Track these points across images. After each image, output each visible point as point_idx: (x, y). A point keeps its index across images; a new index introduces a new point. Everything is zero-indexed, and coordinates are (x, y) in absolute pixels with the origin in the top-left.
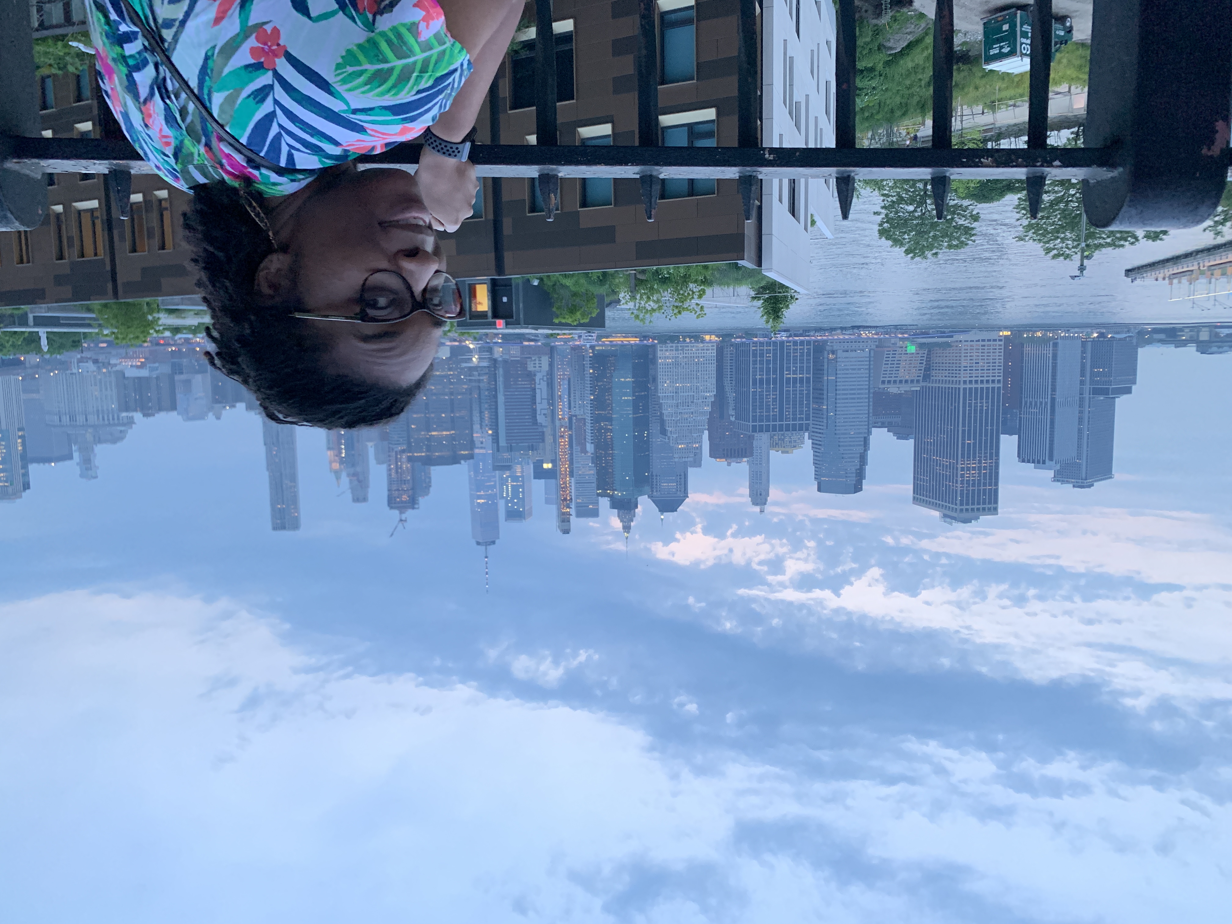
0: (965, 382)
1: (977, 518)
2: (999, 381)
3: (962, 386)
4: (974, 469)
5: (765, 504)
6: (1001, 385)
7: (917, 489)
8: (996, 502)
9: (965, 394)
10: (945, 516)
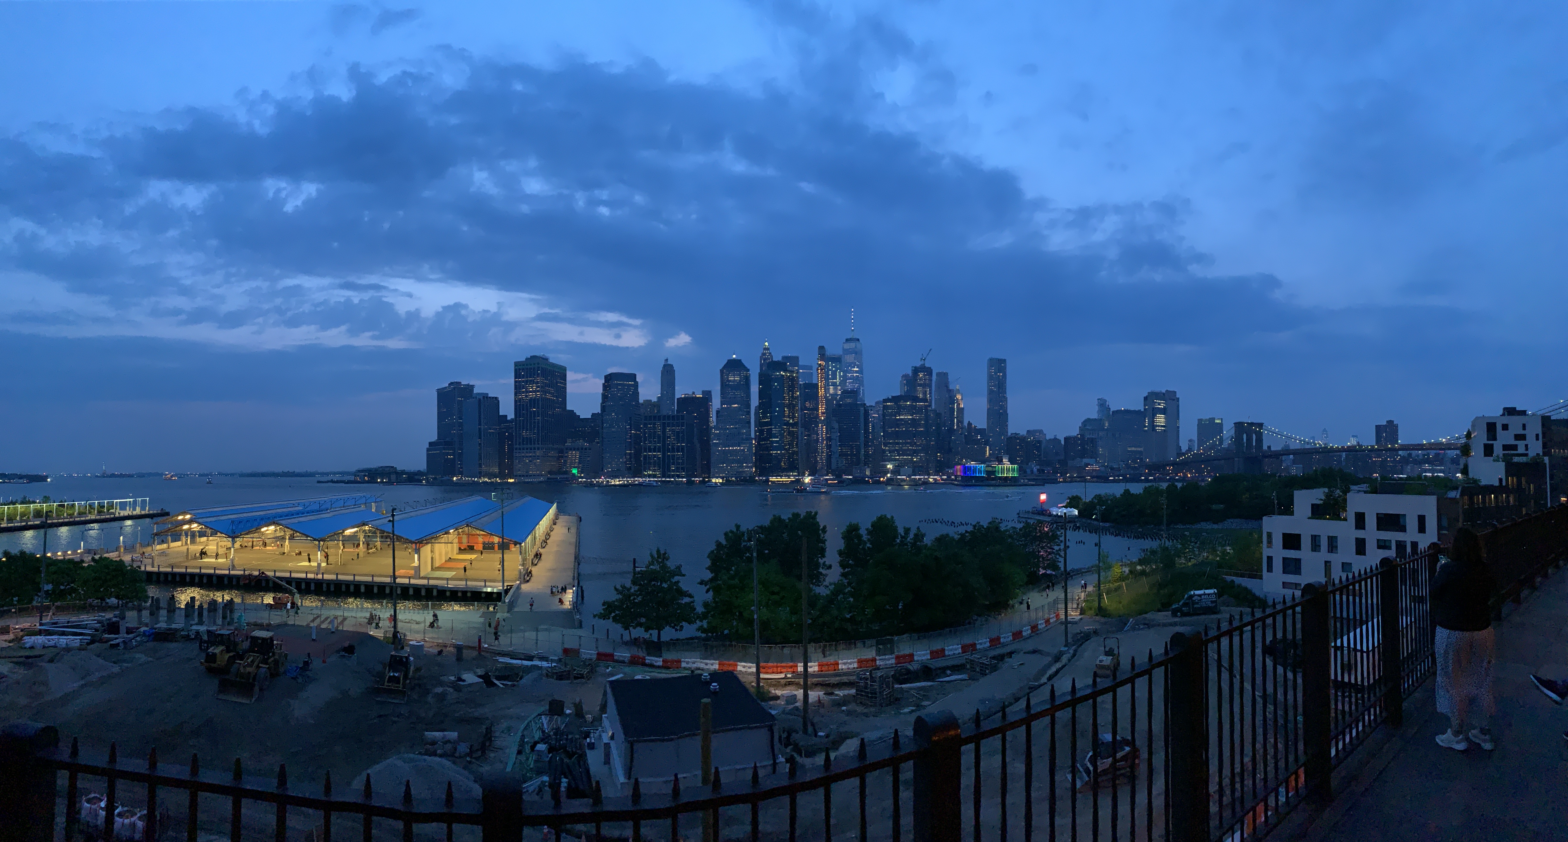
0: (538, 449)
1: (527, 359)
2: (516, 449)
3: (540, 446)
4: (531, 392)
5: (664, 365)
6: (515, 447)
7: (564, 377)
8: (516, 370)
9: (538, 441)
10: (547, 359)
